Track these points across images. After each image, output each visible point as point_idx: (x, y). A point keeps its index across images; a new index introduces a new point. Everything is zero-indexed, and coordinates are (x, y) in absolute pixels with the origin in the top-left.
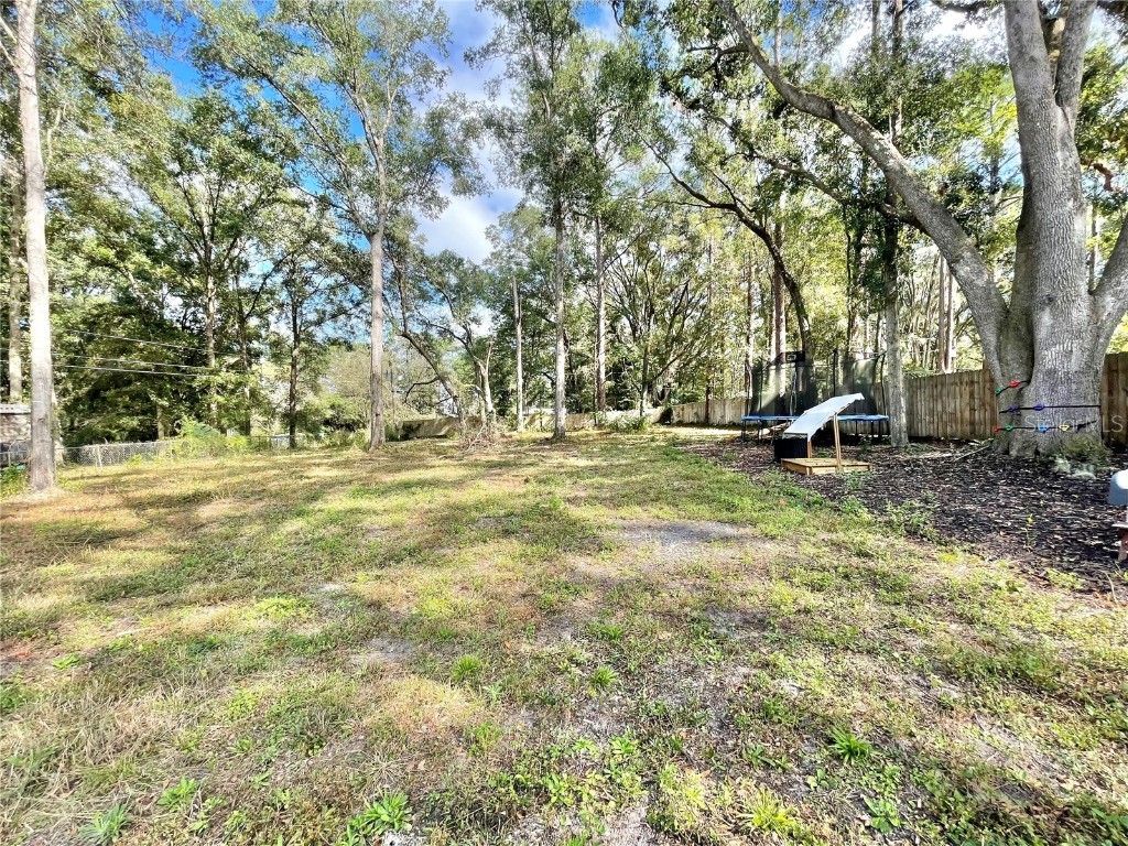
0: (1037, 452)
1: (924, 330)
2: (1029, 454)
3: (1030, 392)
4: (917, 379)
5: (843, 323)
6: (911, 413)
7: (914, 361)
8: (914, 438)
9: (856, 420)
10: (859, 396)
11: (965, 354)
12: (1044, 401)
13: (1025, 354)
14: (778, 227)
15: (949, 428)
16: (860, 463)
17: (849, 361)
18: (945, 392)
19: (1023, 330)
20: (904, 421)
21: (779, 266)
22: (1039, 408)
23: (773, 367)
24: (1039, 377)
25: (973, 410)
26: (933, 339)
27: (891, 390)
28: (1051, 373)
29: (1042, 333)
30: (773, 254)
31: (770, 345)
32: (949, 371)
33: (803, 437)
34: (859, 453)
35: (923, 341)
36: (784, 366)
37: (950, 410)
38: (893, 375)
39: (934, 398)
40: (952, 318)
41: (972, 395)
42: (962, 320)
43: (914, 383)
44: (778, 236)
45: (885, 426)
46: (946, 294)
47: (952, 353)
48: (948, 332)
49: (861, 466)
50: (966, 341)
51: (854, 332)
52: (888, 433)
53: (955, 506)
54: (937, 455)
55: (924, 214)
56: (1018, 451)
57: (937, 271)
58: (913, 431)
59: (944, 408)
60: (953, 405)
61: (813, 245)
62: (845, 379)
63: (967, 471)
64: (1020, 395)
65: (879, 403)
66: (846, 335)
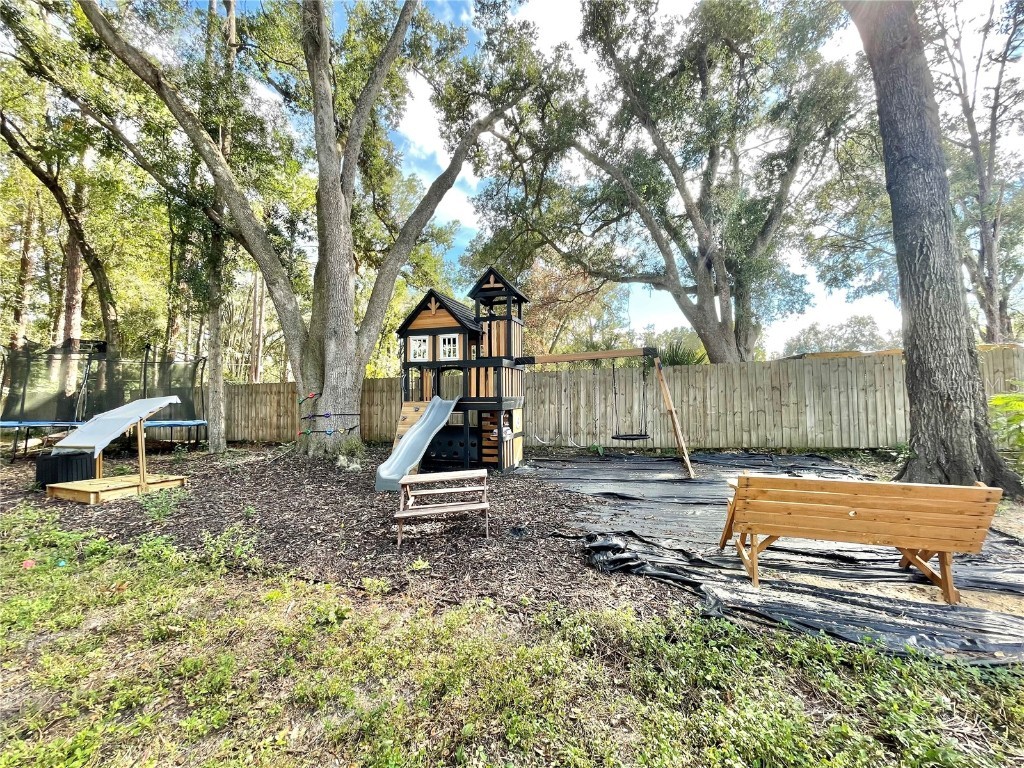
0: (326, 451)
1: (240, 346)
2: (321, 452)
3: (322, 402)
4: (235, 386)
5: (162, 323)
6: (229, 419)
7: (231, 372)
8: (231, 443)
9: (171, 426)
10: (175, 399)
11: (268, 371)
12: (331, 410)
13: (318, 371)
14: (79, 188)
15: (260, 432)
16: (172, 478)
17: (167, 360)
18: (258, 400)
19: (318, 353)
20: (223, 426)
21: (76, 233)
22: (327, 416)
23: (58, 356)
24: (327, 392)
25: (279, 416)
26: (246, 355)
27: (211, 395)
28: (335, 388)
29: (330, 357)
30: (68, 216)
31: (55, 329)
32: (258, 382)
33: (88, 451)
34: (172, 463)
35: (239, 355)
36: (74, 356)
37: (261, 416)
38: (214, 379)
39: (249, 405)
40: (261, 339)
41: (279, 403)
42: (268, 344)
43: (232, 391)
44: (77, 198)
45: (203, 431)
46: (258, 318)
47: (261, 369)
48: (258, 350)
49: (173, 482)
50: (269, 361)
51: (174, 332)
52: (206, 438)
53: (275, 519)
54: (252, 459)
55: (249, 234)
56: (314, 451)
57: (251, 298)
58: (230, 436)
59: (257, 414)
60: (264, 412)
61: (127, 225)
62: (161, 380)
63: (278, 474)
64: (315, 405)
65: (197, 407)
66: (164, 334)
